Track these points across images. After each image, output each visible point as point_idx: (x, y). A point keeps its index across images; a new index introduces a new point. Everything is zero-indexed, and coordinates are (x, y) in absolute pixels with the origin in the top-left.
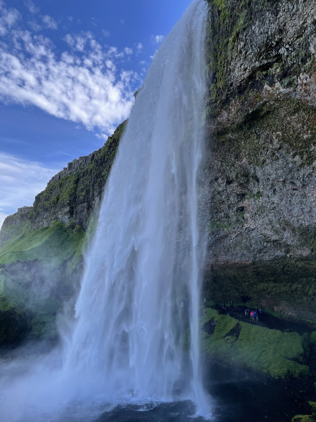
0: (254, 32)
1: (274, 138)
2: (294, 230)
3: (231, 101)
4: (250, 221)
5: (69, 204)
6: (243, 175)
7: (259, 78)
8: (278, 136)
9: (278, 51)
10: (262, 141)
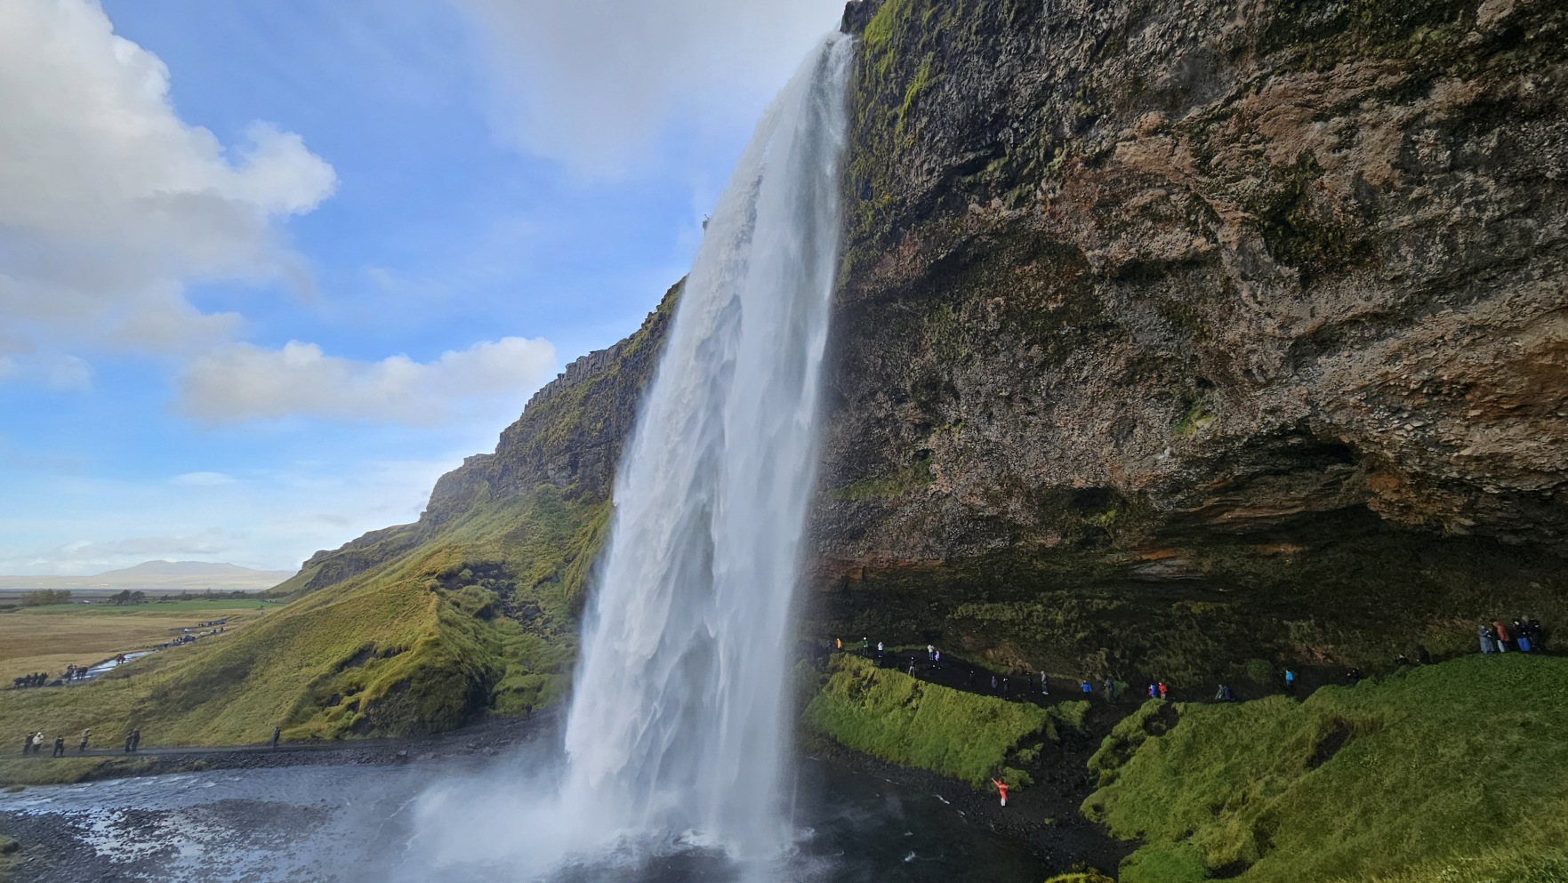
0: (947, 99)
1: (989, 309)
2: (1028, 495)
3: (901, 235)
4: (941, 479)
5: (568, 449)
6: (926, 387)
7: (959, 188)
8: (998, 306)
9: (997, 134)
10: (964, 316)
